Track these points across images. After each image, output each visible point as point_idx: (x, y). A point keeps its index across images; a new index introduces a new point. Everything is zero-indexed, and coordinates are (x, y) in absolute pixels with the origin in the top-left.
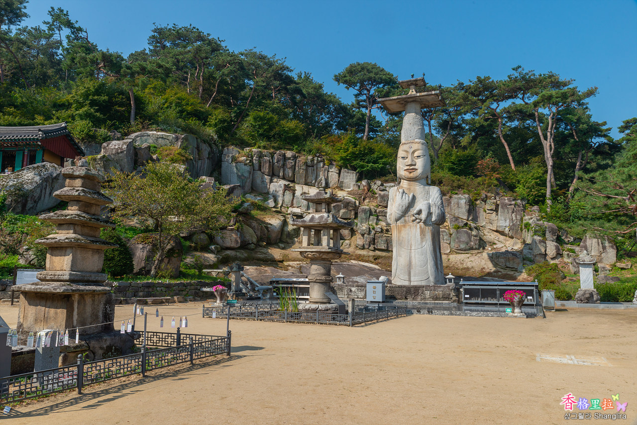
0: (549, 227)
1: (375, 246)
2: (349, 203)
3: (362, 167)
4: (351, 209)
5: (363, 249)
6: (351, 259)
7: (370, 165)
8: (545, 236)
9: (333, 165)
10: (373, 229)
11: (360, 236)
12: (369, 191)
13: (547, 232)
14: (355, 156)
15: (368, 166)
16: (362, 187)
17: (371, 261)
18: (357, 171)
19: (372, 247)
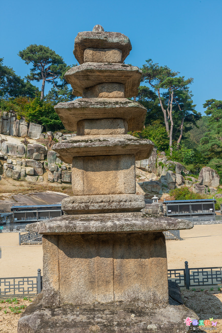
0: (178, 165)
1: (62, 180)
2: (40, 148)
3: (47, 122)
4: (42, 152)
5: (53, 182)
6: (46, 190)
7: (53, 120)
8: (175, 170)
9: (23, 119)
10: (60, 167)
11: (50, 173)
12: (52, 139)
13: (176, 168)
14: (41, 113)
15: (51, 121)
16: (47, 137)
17: (61, 191)
18: (43, 125)
19: (59, 181)
